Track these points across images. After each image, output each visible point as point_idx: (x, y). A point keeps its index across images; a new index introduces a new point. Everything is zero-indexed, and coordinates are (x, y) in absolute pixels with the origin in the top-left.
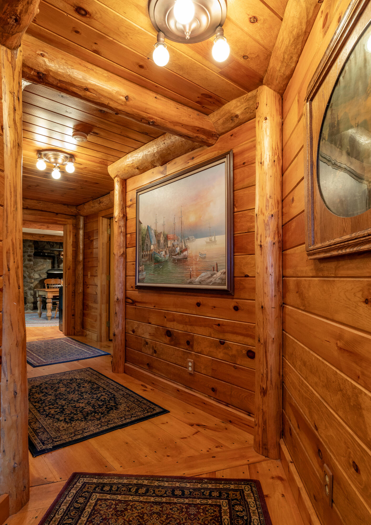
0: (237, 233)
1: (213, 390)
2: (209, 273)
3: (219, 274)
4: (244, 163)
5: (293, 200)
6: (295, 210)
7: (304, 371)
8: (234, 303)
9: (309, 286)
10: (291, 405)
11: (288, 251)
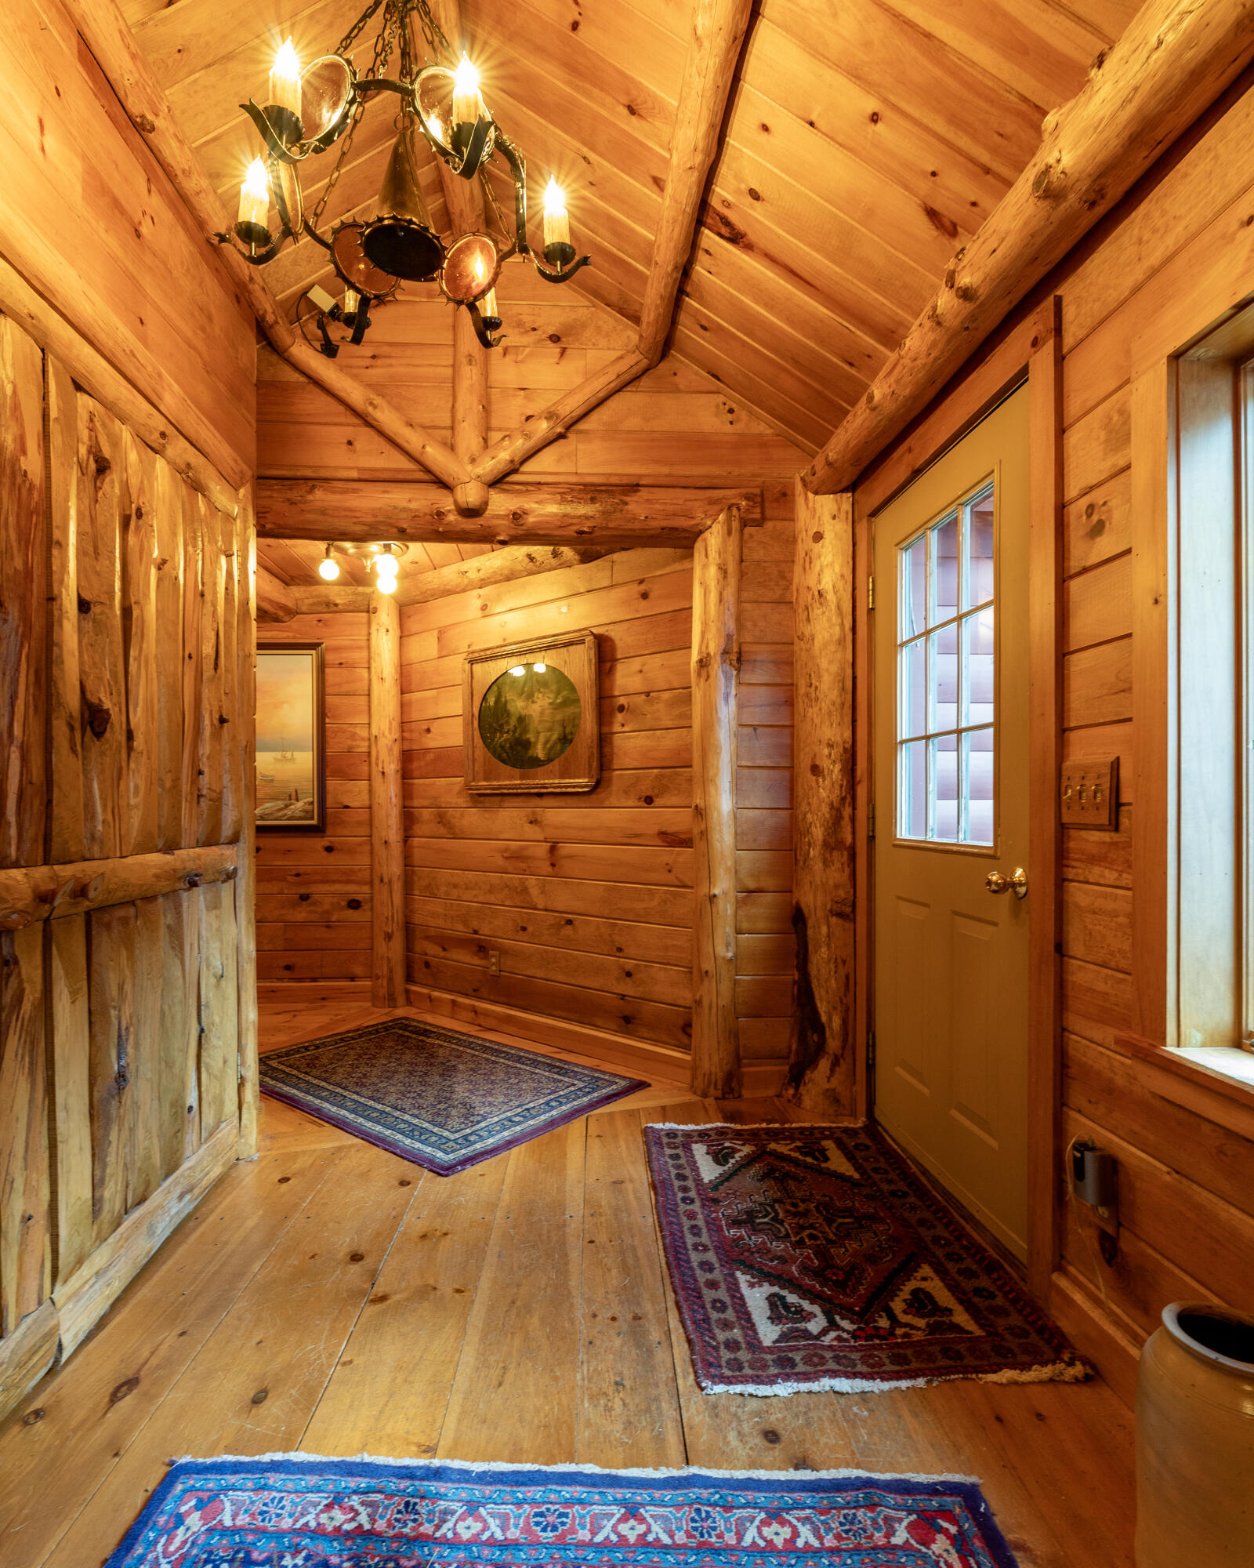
0: (329, 752)
1: (288, 968)
2: (281, 804)
3: (300, 804)
4: (341, 664)
5: (428, 731)
6: (433, 741)
7: (455, 893)
8: (326, 842)
9: (462, 815)
10: (427, 938)
11: (416, 781)
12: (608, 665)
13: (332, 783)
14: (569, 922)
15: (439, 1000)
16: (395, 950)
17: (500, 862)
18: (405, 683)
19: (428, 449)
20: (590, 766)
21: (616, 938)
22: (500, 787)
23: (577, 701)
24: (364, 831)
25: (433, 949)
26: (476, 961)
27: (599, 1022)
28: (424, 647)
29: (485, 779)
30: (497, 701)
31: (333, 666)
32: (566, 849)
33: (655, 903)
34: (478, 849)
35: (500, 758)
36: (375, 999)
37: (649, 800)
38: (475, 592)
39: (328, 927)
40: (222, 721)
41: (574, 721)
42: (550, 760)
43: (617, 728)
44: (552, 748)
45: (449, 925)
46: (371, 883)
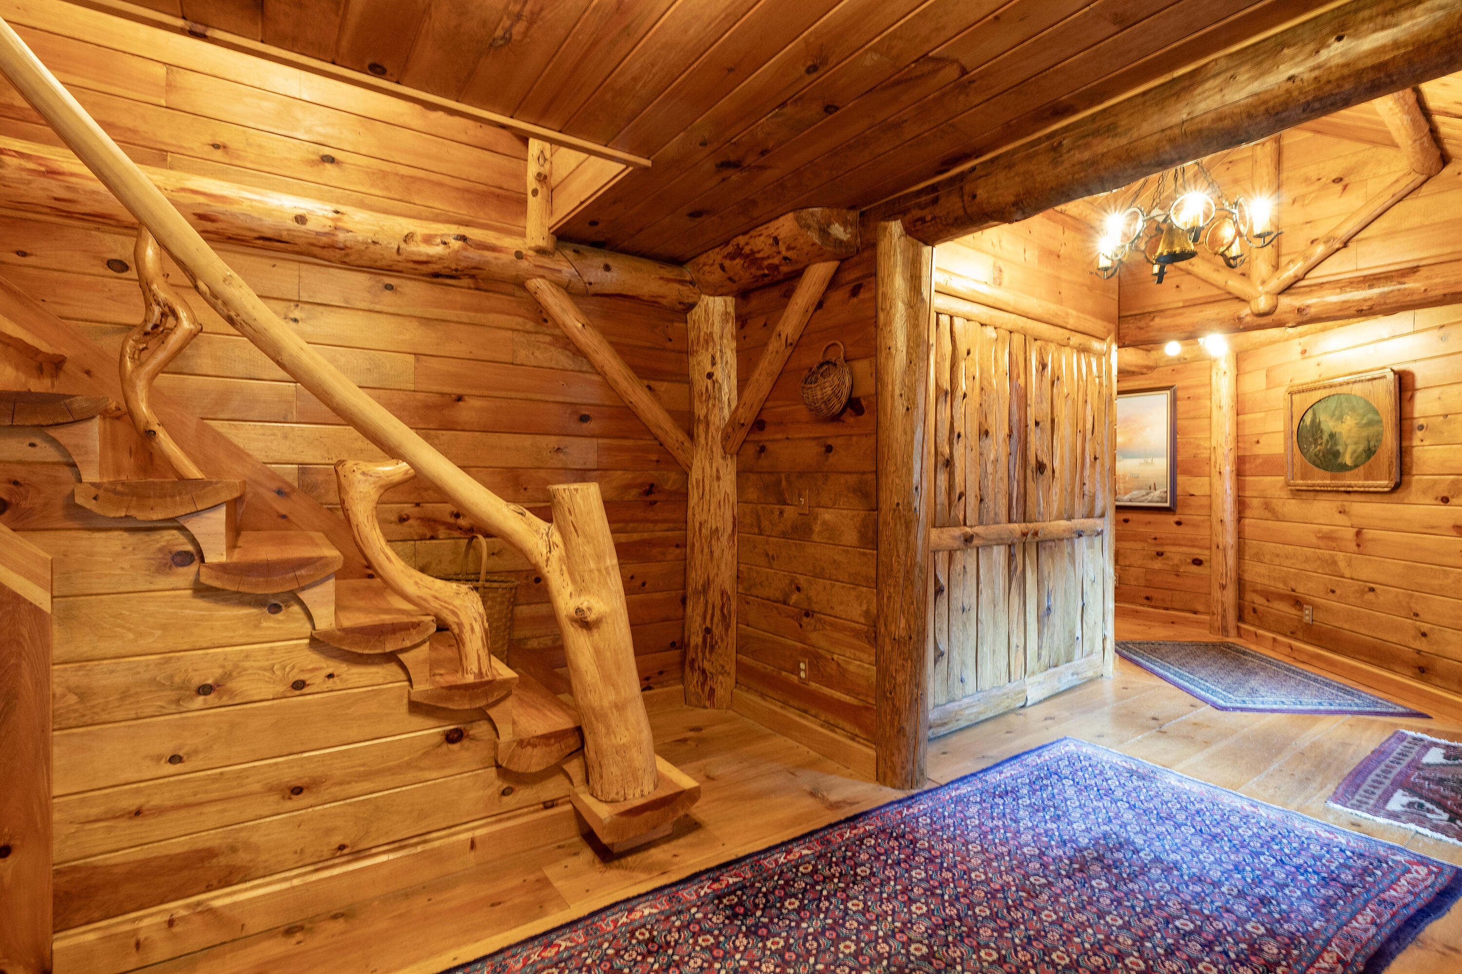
0: (1179, 458)
1: (1147, 598)
2: (1144, 492)
3: (1157, 493)
4: (1189, 398)
5: (1258, 442)
6: (1262, 450)
7: (1277, 561)
8: (1176, 518)
9: (1284, 504)
10: (1255, 591)
11: (1248, 478)
12: (1409, 394)
13: (1181, 479)
14: (1372, 590)
15: (1263, 636)
16: (1230, 596)
17: (1314, 540)
18: (1240, 407)
19: (1230, 282)
20: (1390, 473)
21: (1413, 605)
22: (1313, 485)
23: (1380, 422)
24: (1206, 512)
25: (1259, 600)
26: (1293, 611)
27: (1397, 669)
28: (1255, 382)
29: (1302, 478)
30: (1313, 421)
31: (1183, 399)
32: (1369, 534)
33: (1450, 581)
34: (1295, 530)
35: (1314, 463)
36: (1211, 628)
37: (1445, 500)
38: (1297, 341)
39: (1178, 575)
40: (1096, 458)
41: (1378, 438)
42: (1356, 466)
43: (1416, 442)
44: (1357, 457)
45: (1272, 583)
46: (1210, 548)
